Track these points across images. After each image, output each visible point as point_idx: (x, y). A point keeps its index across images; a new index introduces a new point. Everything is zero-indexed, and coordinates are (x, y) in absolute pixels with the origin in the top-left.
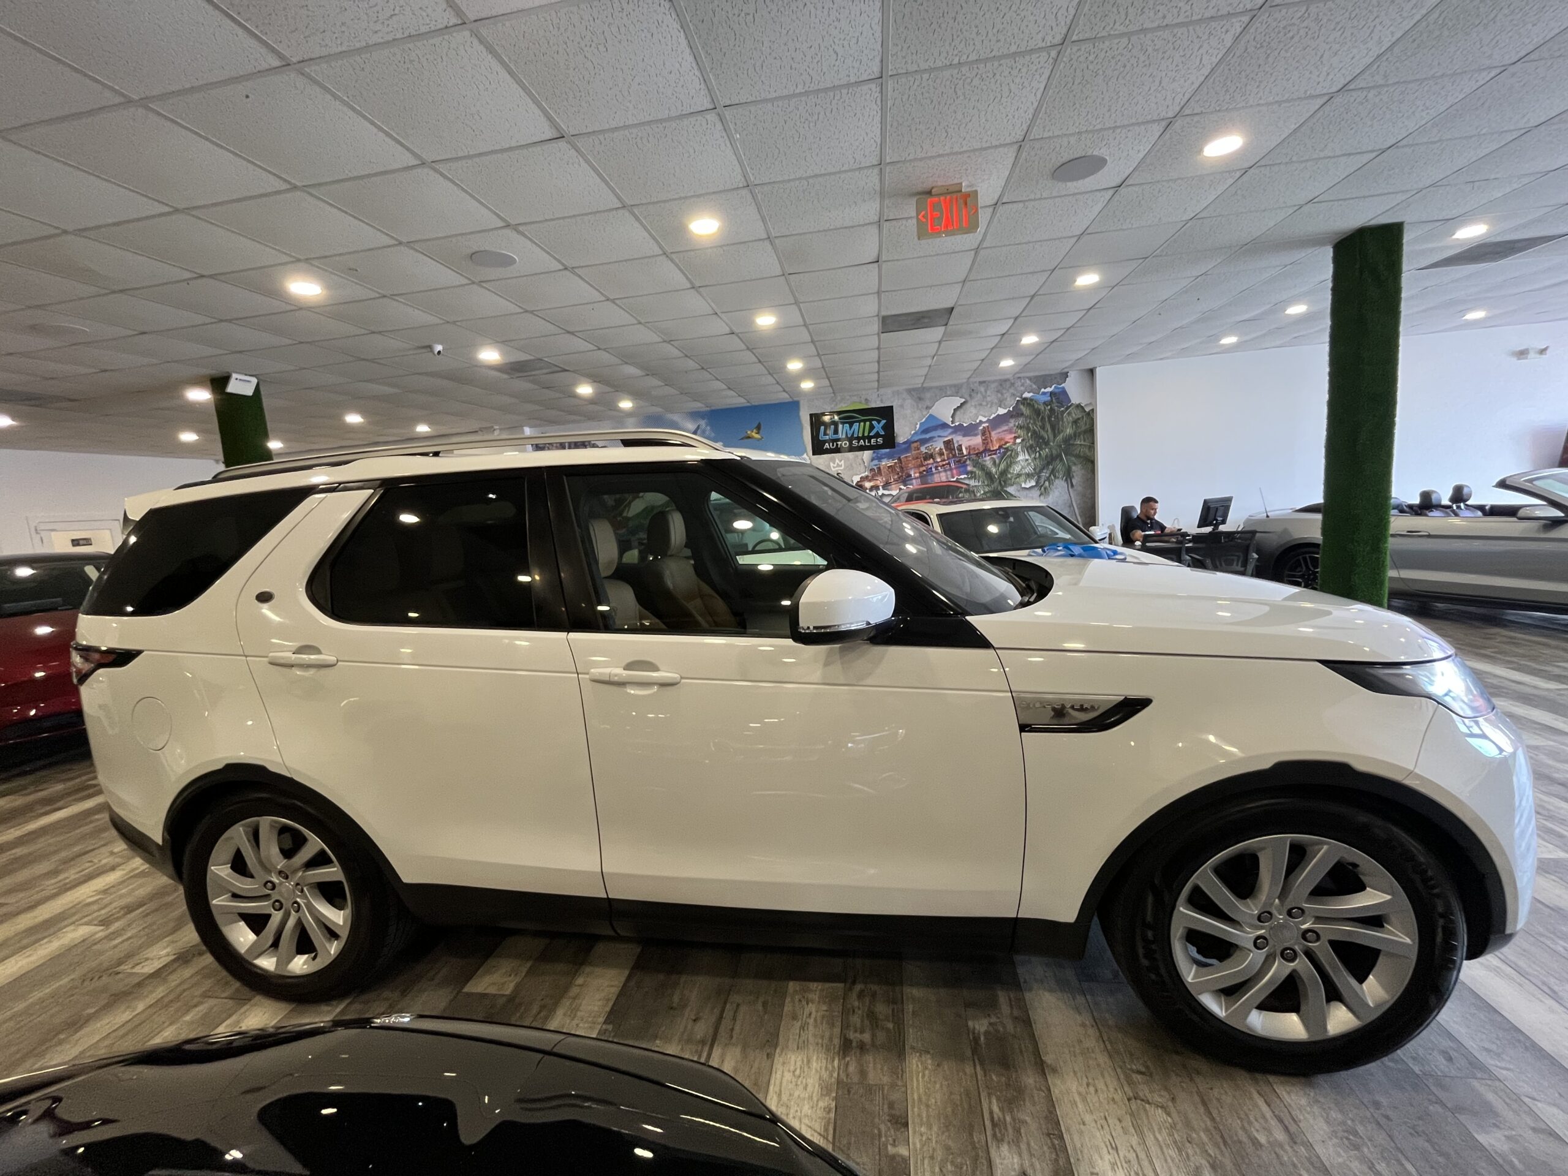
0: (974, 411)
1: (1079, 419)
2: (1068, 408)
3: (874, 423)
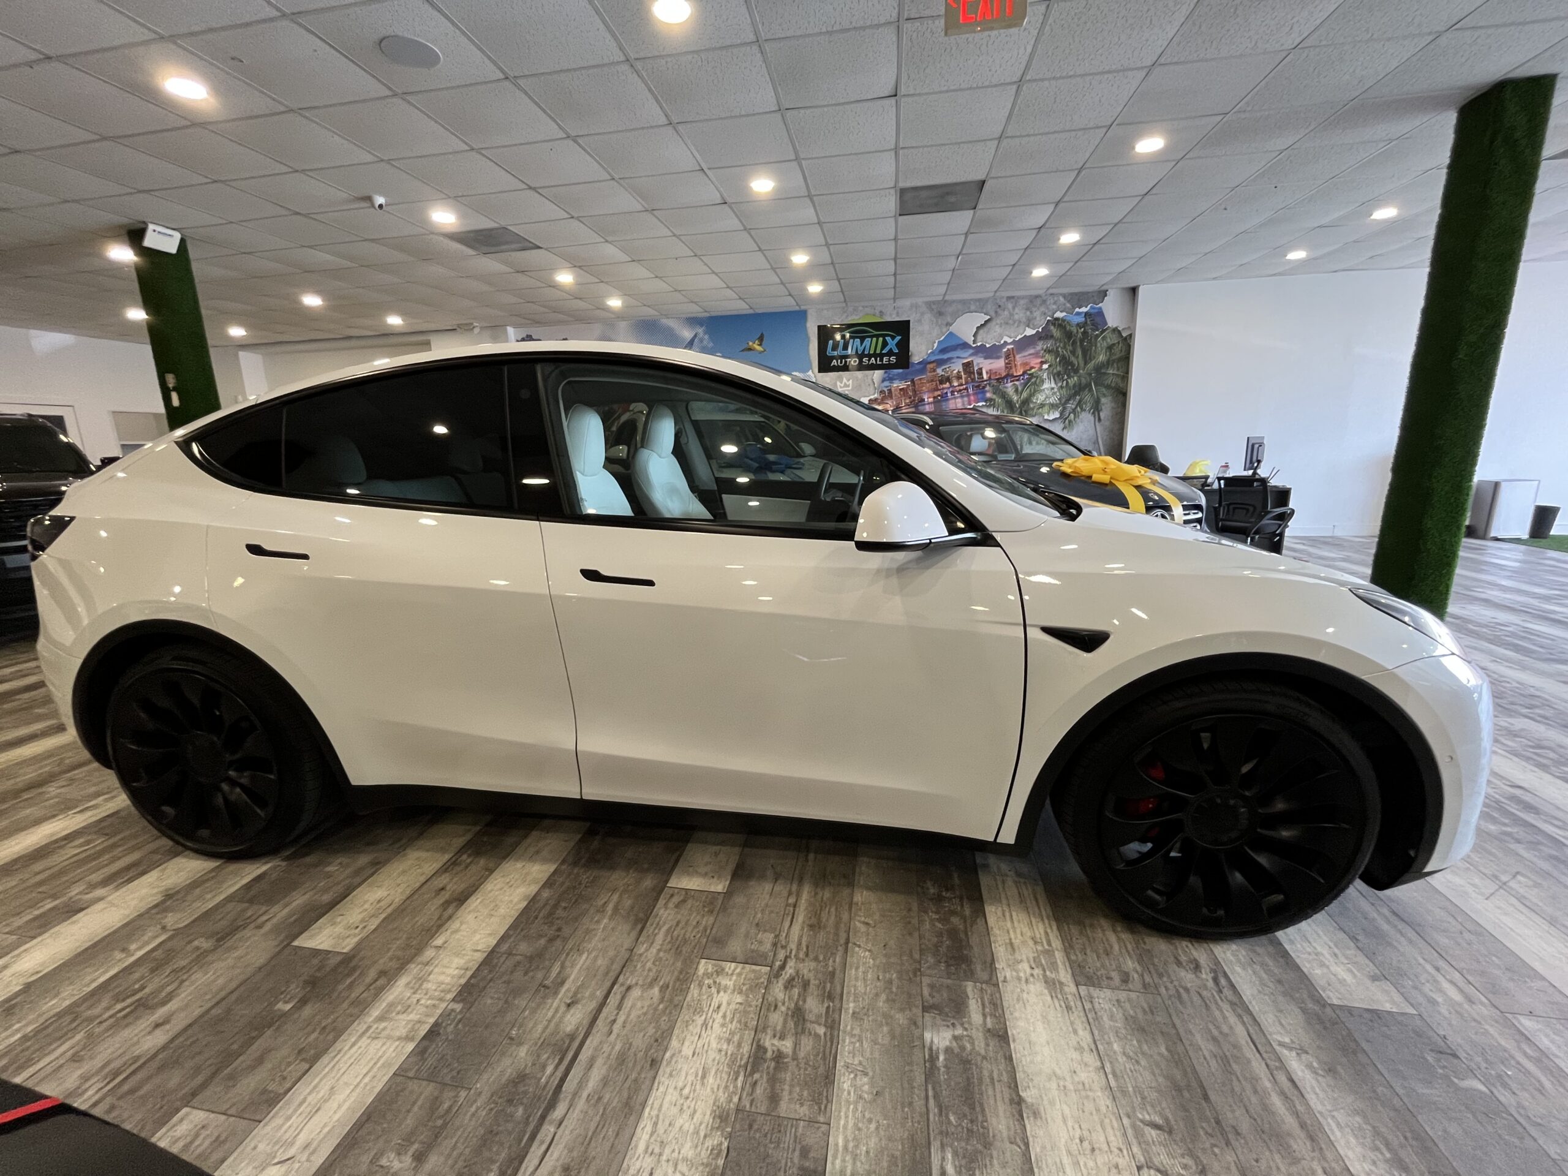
0: (998, 329)
1: (1114, 344)
2: (1103, 331)
3: (888, 339)
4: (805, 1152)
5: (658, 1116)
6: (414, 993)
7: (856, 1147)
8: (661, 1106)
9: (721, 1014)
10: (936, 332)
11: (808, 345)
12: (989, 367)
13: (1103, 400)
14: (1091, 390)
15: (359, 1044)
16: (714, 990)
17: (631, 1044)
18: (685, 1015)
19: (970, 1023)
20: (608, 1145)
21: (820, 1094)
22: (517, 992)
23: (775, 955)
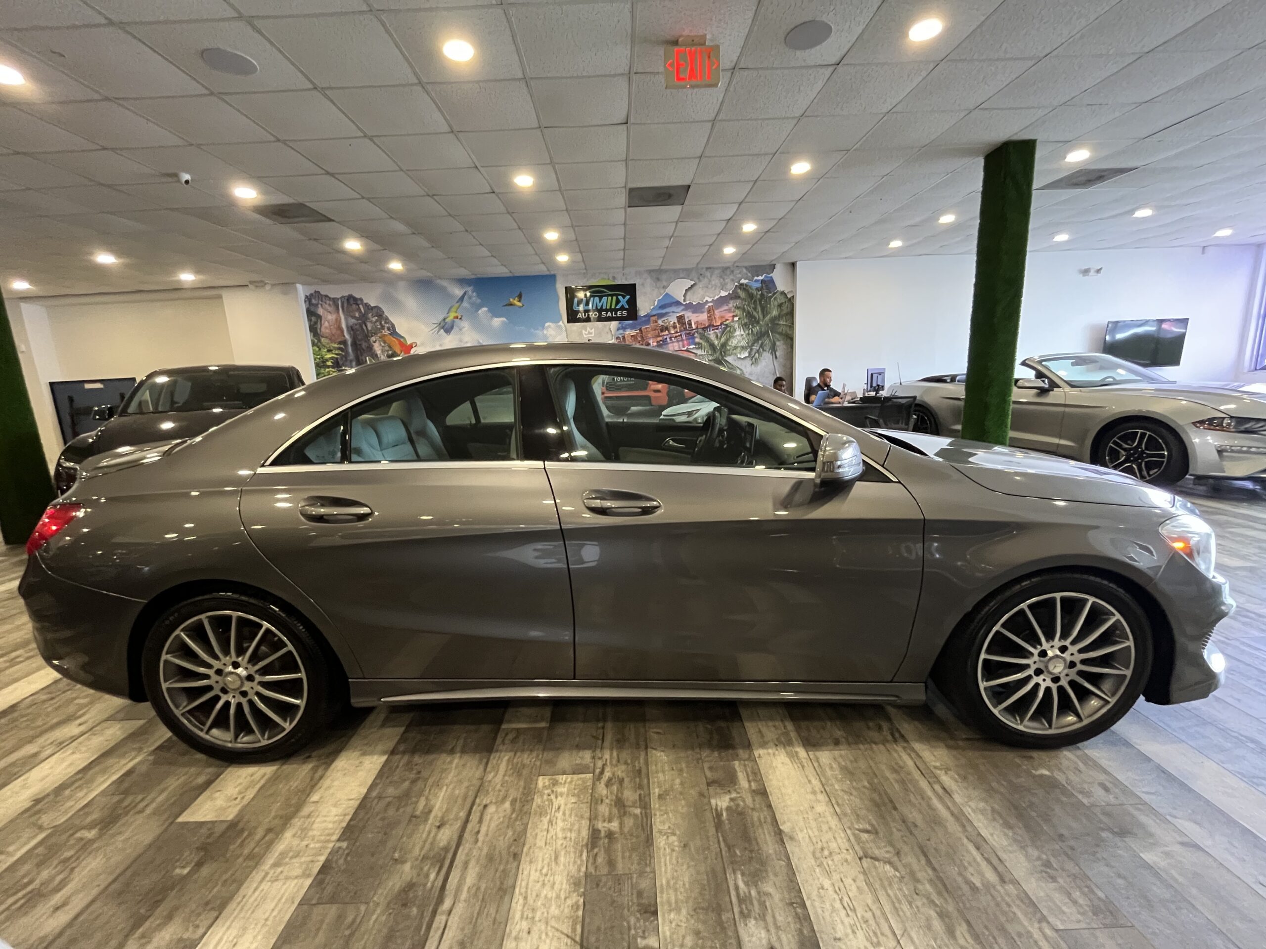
0: (702, 292)
1: (783, 303)
2: (775, 294)
3: (620, 297)
4: (640, 894)
5: (526, 892)
6: (302, 840)
7: (675, 883)
8: (527, 884)
9: (561, 813)
10: (656, 292)
11: (558, 302)
12: (696, 319)
13: (778, 343)
14: (769, 336)
15: (261, 888)
16: (553, 797)
17: (495, 846)
18: (533, 819)
19: (740, 788)
20: (491, 919)
21: (644, 854)
22: (392, 825)
23: (594, 765)
